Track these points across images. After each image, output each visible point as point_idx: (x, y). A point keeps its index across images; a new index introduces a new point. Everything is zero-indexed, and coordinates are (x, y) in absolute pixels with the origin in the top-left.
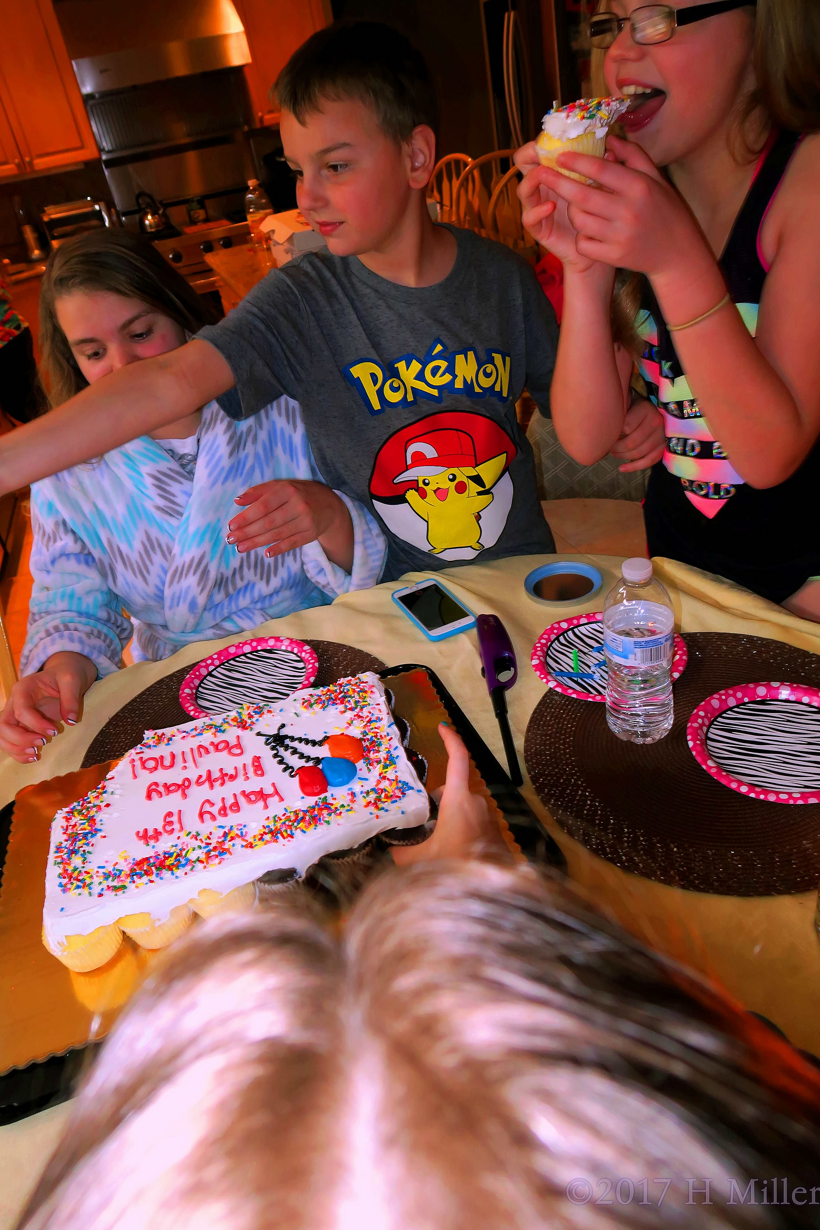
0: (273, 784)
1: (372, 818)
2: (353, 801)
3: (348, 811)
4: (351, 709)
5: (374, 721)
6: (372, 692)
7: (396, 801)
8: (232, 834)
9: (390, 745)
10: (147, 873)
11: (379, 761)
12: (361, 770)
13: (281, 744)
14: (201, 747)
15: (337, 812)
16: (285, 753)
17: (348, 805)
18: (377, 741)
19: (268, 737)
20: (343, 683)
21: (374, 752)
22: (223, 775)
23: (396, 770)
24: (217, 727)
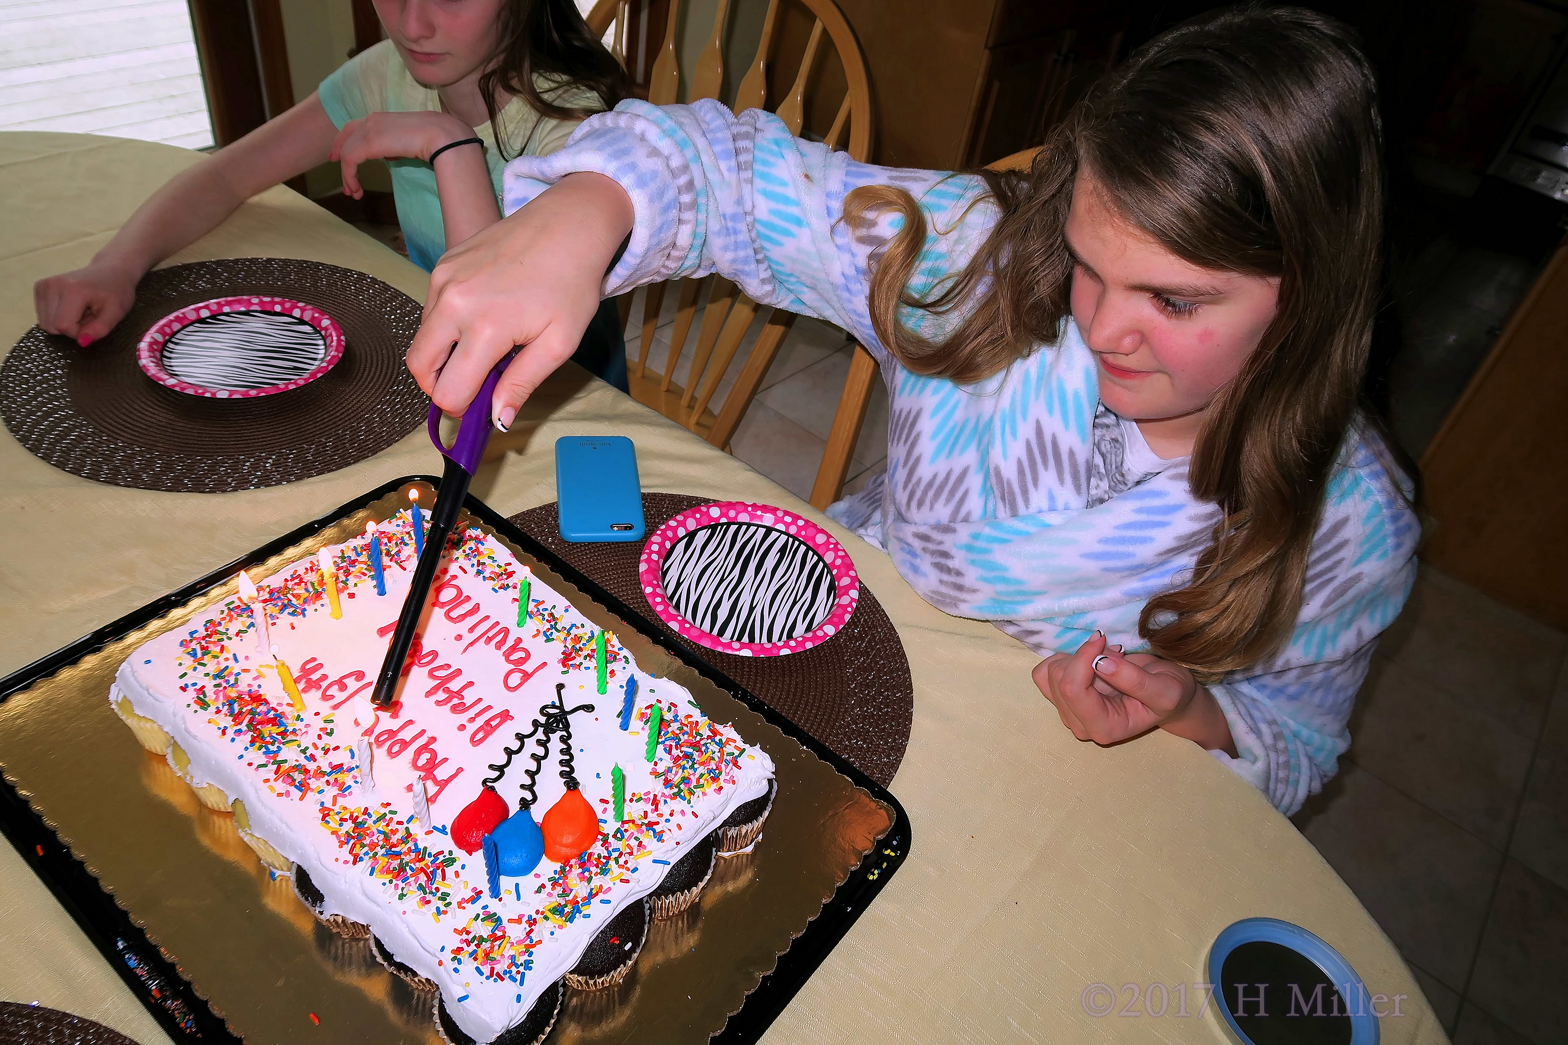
0: (460, 770)
1: (435, 956)
2: (461, 906)
3: (438, 909)
4: (667, 783)
5: (654, 831)
6: (721, 788)
7: (481, 973)
8: (340, 777)
9: (609, 889)
10: (237, 718)
11: (566, 892)
12: (537, 876)
13: (549, 729)
14: (506, 631)
15: (429, 897)
16: (531, 746)
17: (450, 903)
18: (612, 863)
19: (558, 704)
20: (721, 735)
21: (583, 873)
22: (459, 694)
23: (557, 932)
24: (554, 627)
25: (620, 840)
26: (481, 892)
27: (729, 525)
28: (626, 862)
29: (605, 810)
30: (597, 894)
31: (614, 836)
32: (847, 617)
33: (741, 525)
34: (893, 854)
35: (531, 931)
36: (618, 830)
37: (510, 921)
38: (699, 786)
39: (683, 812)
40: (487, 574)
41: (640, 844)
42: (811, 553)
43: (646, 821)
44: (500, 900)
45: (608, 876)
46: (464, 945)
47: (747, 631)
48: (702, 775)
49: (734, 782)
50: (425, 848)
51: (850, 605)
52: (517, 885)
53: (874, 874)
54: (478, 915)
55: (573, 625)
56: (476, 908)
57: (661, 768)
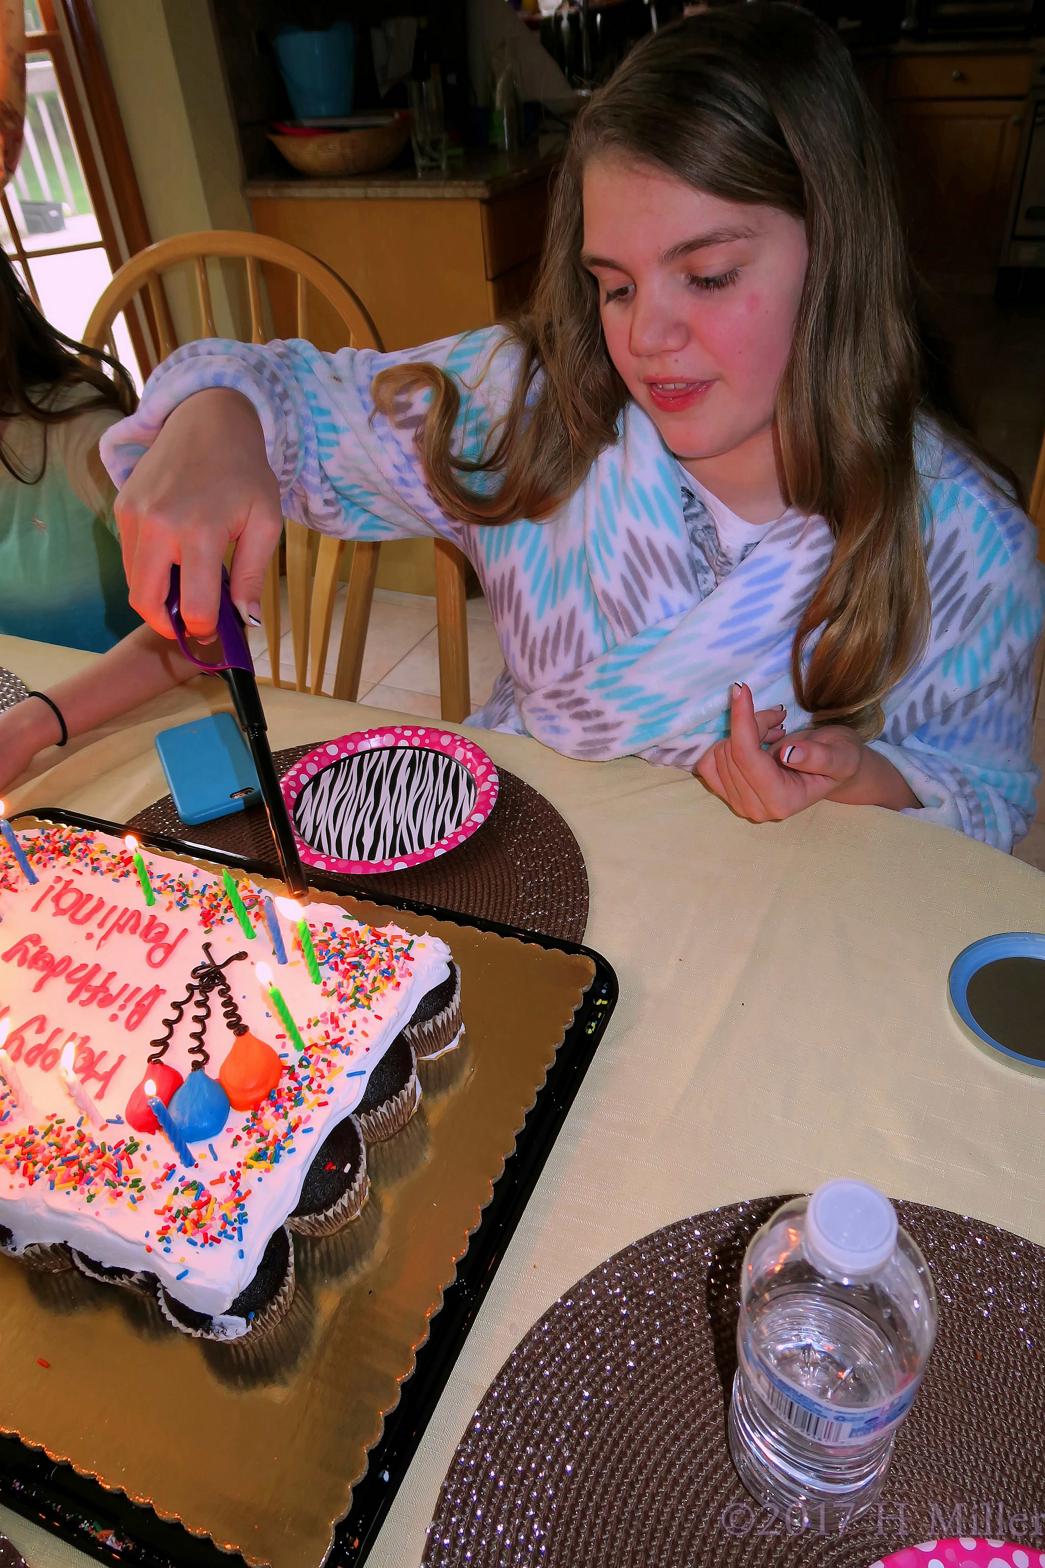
0: (122, 1058)
1: (142, 1244)
2: (156, 1186)
3: (132, 1197)
4: (342, 998)
5: (340, 1047)
6: (398, 984)
7: (194, 1244)
9: (309, 1117)
11: (263, 1136)
12: (229, 1130)
13: (205, 989)
14: (138, 914)
15: (120, 1188)
16: (191, 1010)
17: (143, 1188)
18: (305, 1092)
19: (208, 962)
20: (385, 935)
21: (277, 1110)
22: (104, 987)
23: (265, 1176)
24: (186, 894)
25: (306, 1067)
26: (174, 1166)
27: (351, 758)
28: (319, 1086)
29: (284, 1045)
30: (297, 1126)
31: (300, 1066)
32: (493, 801)
33: (363, 754)
34: (605, 1002)
35: (237, 1185)
36: (302, 1059)
37: (213, 1183)
38: (375, 989)
39: (365, 1020)
40: (104, 868)
41: (329, 1064)
42: (441, 758)
43: (329, 1041)
44: (197, 1166)
45: (304, 1106)
46: (170, 1223)
47: (397, 848)
48: (375, 979)
49: (410, 975)
50: (103, 1144)
51: (492, 789)
52: (211, 1146)
53: (592, 1028)
54: (177, 1190)
55: (205, 886)
56: (174, 1183)
57: (331, 986)
